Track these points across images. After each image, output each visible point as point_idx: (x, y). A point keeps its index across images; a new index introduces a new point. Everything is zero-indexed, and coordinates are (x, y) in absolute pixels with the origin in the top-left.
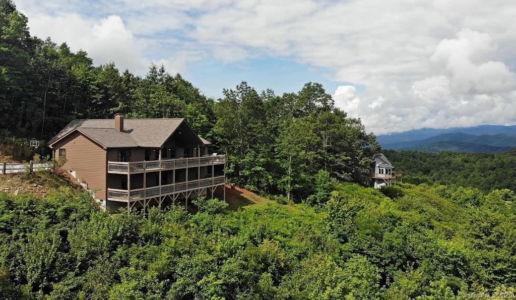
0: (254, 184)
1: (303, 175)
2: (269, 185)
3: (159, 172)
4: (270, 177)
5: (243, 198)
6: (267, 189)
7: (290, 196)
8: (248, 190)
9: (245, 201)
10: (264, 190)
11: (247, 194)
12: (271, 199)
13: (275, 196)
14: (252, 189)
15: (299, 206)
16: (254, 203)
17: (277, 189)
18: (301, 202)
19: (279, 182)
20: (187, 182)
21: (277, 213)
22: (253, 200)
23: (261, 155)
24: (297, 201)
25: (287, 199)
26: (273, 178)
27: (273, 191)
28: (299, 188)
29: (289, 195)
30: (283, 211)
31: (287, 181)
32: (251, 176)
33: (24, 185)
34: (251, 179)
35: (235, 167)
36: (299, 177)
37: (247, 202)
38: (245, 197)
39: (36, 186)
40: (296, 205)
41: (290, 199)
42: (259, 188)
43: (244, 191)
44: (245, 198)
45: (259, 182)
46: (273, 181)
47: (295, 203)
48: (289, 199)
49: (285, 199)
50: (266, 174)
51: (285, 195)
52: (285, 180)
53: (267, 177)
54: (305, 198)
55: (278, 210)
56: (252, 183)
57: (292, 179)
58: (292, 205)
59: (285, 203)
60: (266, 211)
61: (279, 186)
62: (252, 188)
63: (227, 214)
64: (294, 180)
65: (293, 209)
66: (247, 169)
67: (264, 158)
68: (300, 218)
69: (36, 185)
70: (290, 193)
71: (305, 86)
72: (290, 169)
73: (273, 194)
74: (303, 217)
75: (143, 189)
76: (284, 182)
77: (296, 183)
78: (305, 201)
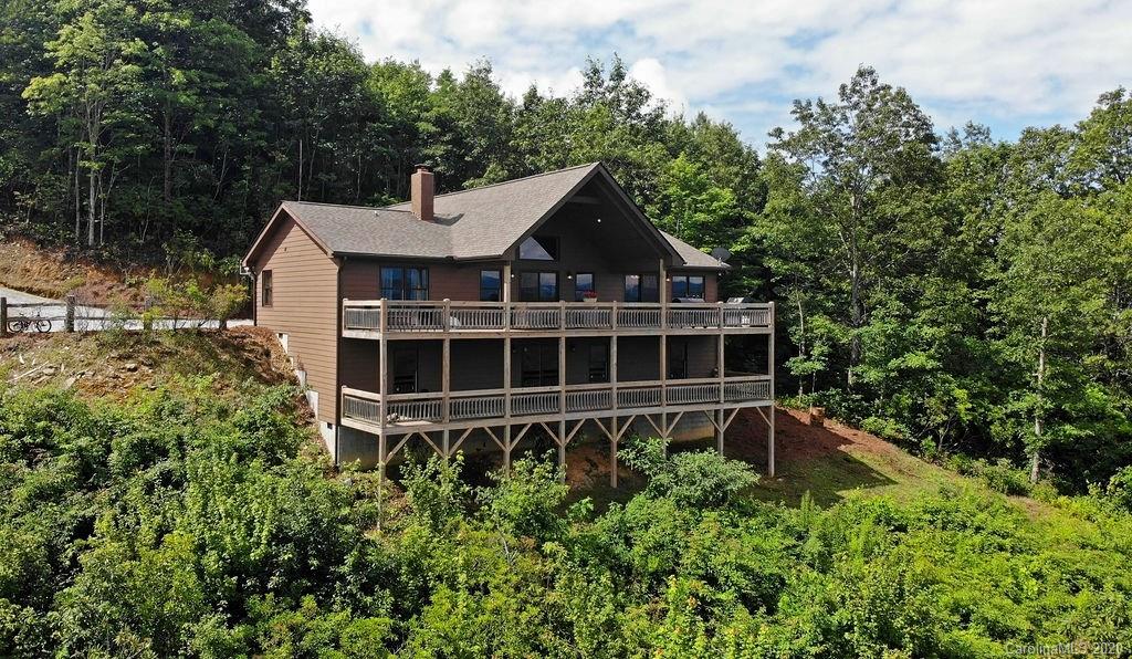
0: (898, 417)
1: (1095, 394)
2: (955, 422)
3: (503, 340)
4: (961, 393)
5: (848, 459)
6: (947, 438)
7: (1040, 466)
8: (876, 434)
9: (852, 472)
10: (936, 439)
11: (864, 447)
12: (963, 472)
13: (980, 464)
14: (888, 431)
15: (1078, 503)
16: (889, 481)
17: (989, 439)
18: (1086, 492)
19: (997, 412)
20: (615, 384)
21: (978, 529)
22: (887, 471)
23: (924, 315)
24: (1072, 485)
25: (1029, 475)
26: (973, 397)
27: (972, 442)
28: (1078, 439)
29: (1034, 463)
30: (1004, 523)
31: (1030, 411)
32: (891, 387)
33: (100, 362)
34: (888, 396)
35: (830, 355)
36: (1081, 397)
37: (862, 475)
38: (857, 455)
39: (135, 369)
40: (1063, 499)
41: (1041, 475)
42: (915, 427)
43: (861, 436)
44: (856, 462)
45: (917, 409)
46: (973, 409)
47: (1059, 494)
48: (1034, 477)
49: (1019, 477)
50: (944, 382)
51: (1019, 461)
52: (1022, 405)
53: (947, 393)
54: (1103, 476)
55: (981, 516)
56: (891, 411)
57: (1049, 405)
58: (1046, 499)
59: (1016, 491)
60: (928, 517)
61: (995, 428)
62: (890, 427)
63: (752, 514)
64: (1058, 408)
65: (1052, 515)
66: (874, 363)
67: (939, 325)
68: (1079, 553)
69: (133, 366)
70: (1041, 456)
71: (1100, 102)
72: (1042, 370)
73: (973, 454)
74: (1089, 553)
75: (440, 395)
76: (1015, 414)
77: (1066, 418)
78: (1104, 487)
